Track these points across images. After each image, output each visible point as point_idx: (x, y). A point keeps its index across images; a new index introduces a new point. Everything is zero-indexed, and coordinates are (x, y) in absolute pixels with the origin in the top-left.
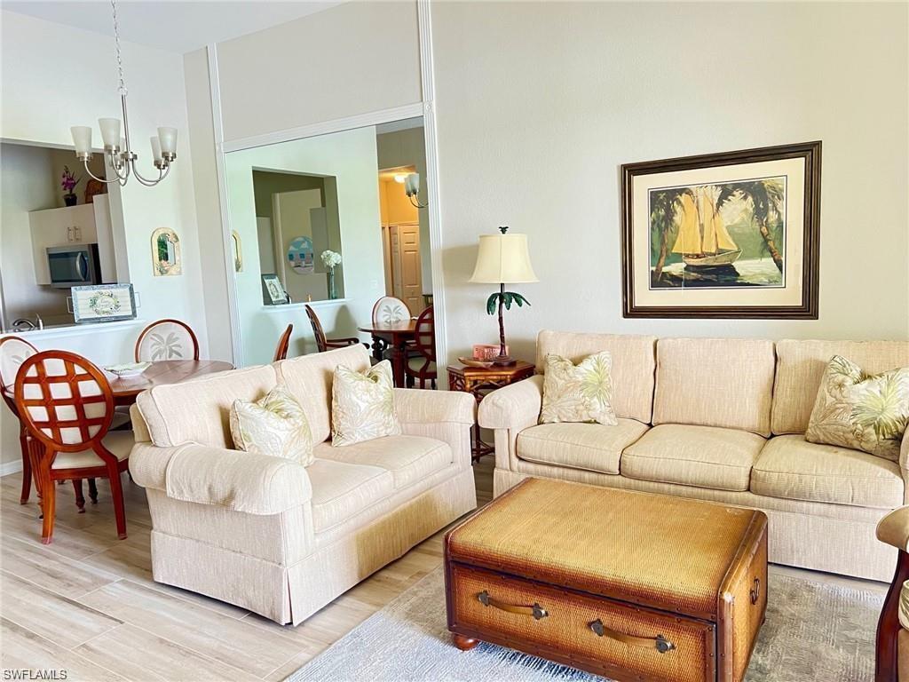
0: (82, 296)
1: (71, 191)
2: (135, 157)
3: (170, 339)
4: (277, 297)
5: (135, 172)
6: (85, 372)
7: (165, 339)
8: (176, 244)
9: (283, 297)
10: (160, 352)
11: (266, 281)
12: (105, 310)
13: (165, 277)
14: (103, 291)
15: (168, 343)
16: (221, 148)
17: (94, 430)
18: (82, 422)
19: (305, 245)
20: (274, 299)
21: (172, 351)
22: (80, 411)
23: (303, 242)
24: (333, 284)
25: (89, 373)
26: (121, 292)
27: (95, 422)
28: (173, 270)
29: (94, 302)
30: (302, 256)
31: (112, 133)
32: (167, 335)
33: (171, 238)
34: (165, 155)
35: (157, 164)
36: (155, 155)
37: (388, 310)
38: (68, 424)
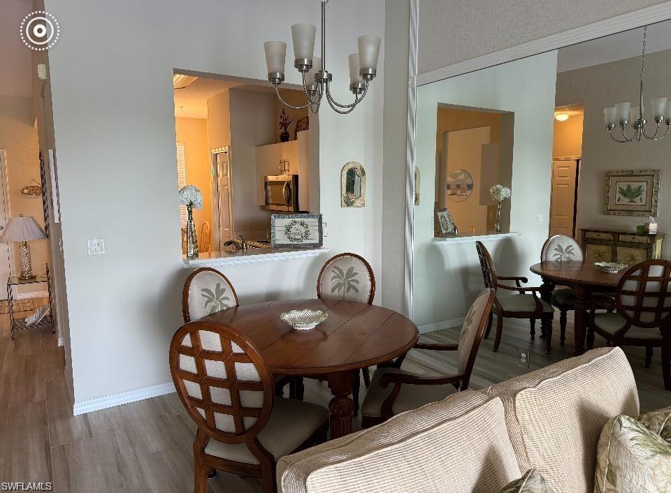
0: (280, 224)
1: (285, 129)
2: (330, 77)
3: (351, 273)
4: (446, 229)
5: (328, 96)
6: (243, 352)
7: (345, 272)
8: (363, 178)
9: (450, 229)
10: (339, 285)
11: (439, 214)
12: (297, 237)
13: (350, 208)
14: (296, 220)
15: (347, 278)
16: (415, 80)
17: (249, 422)
18: (237, 410)
19: (462, 177)
20: (444, 232)
21: (350, 287)
22: (236, 397)
23: (461, 174)
24: (497, 217)
25: (246, 354)
26: (312, 222)
27: (251, 411)
28: (358, 203)
29: (288, 229)
30: (458, 186)
31: (305, 44)
32: (347, 268)
33: (359, 172)
34: (364, 74)
35: (354, 88)
36: (352, 75)
37: (560, 249)
38: (222, 409)
